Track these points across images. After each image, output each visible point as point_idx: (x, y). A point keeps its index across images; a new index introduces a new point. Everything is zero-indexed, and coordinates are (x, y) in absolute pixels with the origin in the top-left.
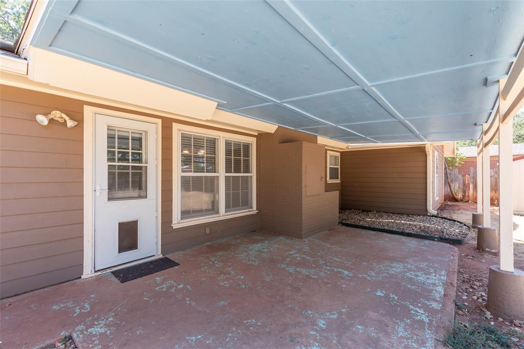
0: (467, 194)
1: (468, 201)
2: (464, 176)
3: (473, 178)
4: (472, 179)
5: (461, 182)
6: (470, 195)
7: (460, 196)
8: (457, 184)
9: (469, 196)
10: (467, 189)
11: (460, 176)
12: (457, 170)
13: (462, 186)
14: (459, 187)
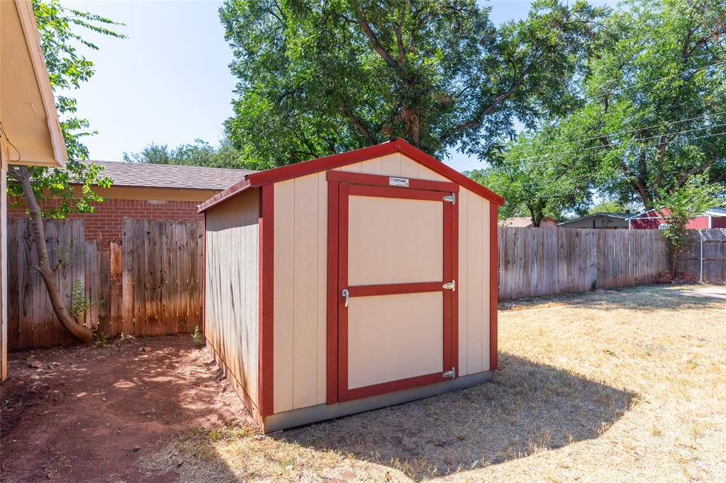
0: (113, 313)
1: (117, 336)
2: (103, 246)
3: (132, 252)
4: (128, 258)
5: (95, 267)
6: (125, 313)
7: (89, 321)
8: (82, 279)
9: (119, 317)
10: (115, 292)
11: (91, 249)
12: (78, 226)
13: (97, 282)
14: (88, 288)
